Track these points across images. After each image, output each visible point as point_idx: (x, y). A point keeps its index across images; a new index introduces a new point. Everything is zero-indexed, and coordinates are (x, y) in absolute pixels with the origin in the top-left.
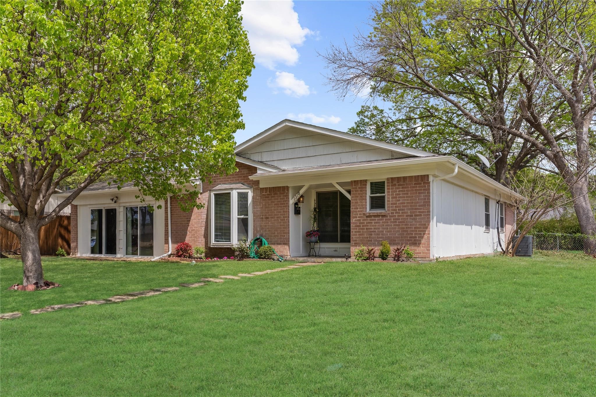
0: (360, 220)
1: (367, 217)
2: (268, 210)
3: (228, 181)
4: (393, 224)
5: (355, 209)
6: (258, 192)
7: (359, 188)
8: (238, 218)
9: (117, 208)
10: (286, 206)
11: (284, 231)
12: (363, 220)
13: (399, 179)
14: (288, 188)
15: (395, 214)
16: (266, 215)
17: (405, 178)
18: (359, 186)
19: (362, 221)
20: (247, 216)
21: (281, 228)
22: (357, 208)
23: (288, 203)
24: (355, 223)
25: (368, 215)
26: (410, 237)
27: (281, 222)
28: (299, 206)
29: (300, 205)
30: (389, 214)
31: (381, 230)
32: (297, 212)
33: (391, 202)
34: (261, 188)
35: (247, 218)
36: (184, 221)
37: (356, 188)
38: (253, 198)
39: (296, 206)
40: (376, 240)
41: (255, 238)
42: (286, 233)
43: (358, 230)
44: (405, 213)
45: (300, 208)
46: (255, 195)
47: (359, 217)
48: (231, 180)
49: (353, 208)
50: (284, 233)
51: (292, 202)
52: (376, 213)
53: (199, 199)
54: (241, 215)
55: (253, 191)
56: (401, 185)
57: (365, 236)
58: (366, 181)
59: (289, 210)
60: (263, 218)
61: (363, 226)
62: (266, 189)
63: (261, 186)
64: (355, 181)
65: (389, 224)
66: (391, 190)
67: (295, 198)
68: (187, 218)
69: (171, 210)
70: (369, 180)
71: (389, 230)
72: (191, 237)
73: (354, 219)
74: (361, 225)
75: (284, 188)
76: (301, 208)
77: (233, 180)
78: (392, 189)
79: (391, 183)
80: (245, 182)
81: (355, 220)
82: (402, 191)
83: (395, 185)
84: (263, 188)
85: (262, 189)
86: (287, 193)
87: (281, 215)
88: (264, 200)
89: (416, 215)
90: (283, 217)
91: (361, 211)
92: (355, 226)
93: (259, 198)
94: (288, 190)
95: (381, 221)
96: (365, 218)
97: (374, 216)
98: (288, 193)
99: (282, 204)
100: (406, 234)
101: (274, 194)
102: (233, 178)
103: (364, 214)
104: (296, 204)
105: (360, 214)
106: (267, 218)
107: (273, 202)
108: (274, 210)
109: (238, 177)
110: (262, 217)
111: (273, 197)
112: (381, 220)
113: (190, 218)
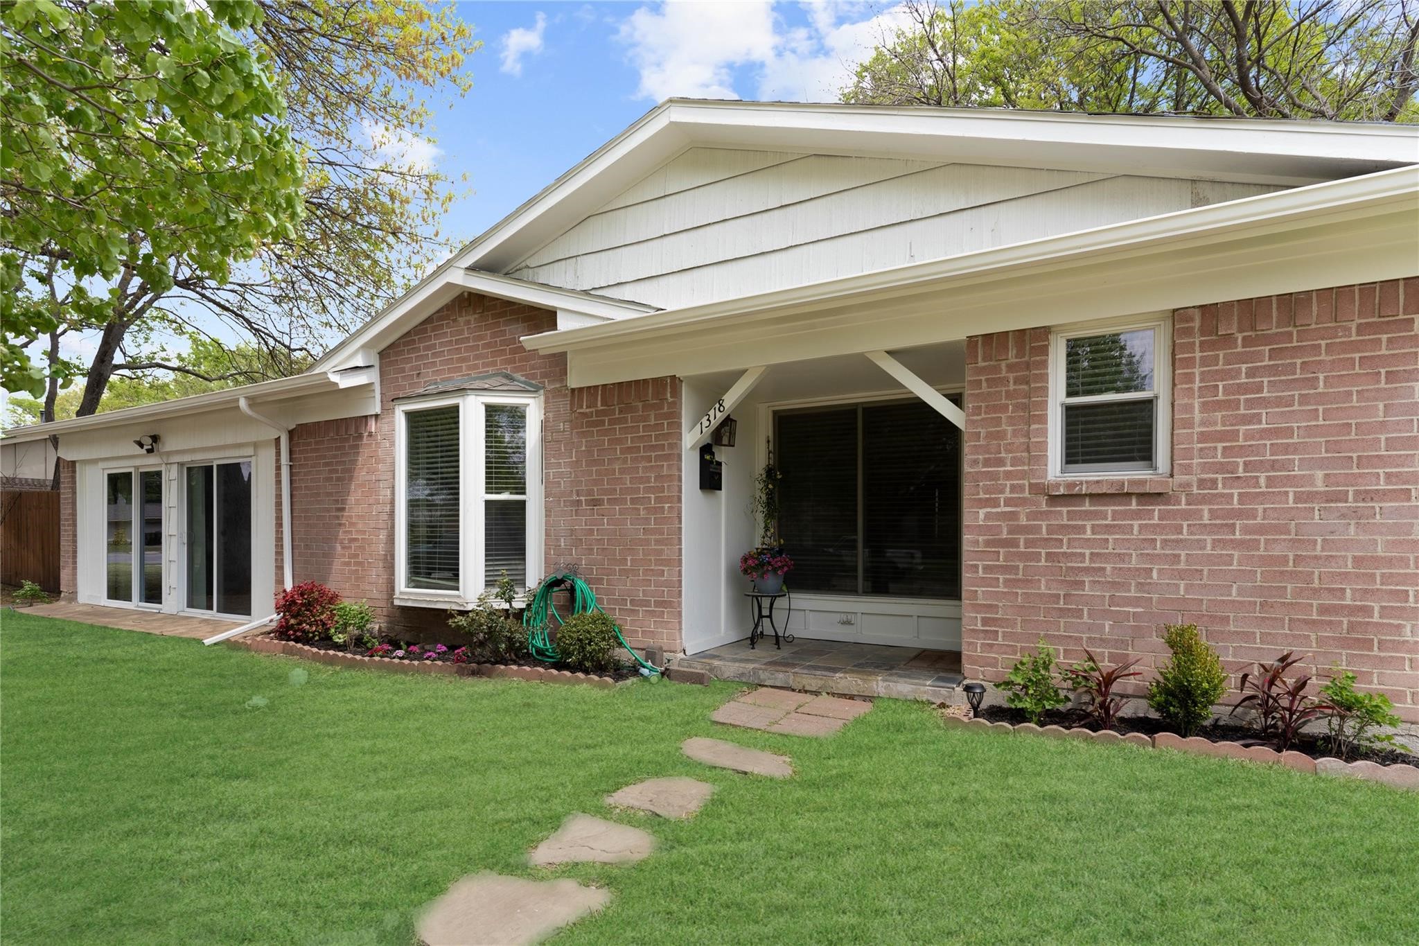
0: (1013, 516)
1: (1054, 499)
2: (598, 472)
3: (459, 369)
4: (1209, 539)
5: (987, 463)
6: (564, 405)
7: (1011, 368)
8: (488, 503)
9: (163, 469)
10: (667, 457)
11: (660, 552)
12: (1033, 516)
13: (1251, 309)
14: (675, 381)
15: (1220, 489)
16: (590, 492)
17: (1291, 304)
18: (1012, 360)
19: (1023, 521)
20: (524, 493)
21: (647, 542)
22: (1001, 462)
23: (677, 445)
24: (988, 529)
25: (1062, 491)
26: (1323, 610)
27: (647, 520)
28: (717, 458)
29: (722, 455)
30: (1189, 485)
31: (1134, 563)
32: (710, 480)
33: (1198, 429)
34: (573, 390)
35: (524, 502)
36: (328, 510)
37: (996, 369)
38: (545, 426)
39: (708, 457)
40: (1106, 614)
41: (552, 576)
42: (668, 562)
43: (1001, 562)
44: (1291, 481)
45: (719, 464)
46: (551, 415)
47: (1008, 502)
48: (469, 368)
49: (976, 462)
50: (661, 562)
51: (691, 438)
52: (1112, 483)
53: (370, 434)
54: (499, 491)
55: (546, 402)
56: (1267, 340)
57: (1043, 589)
58: (1043, 333)
59: (680, 470)
60: (579, 502)
61: (1029, 543)
62: (592, 390)
63: (574, 381)
64: (988, 337)
65: (1185, 535)
66: (1197, 371)
67: (706, 423)
68: (337, 501)
69: (292, 474)
70: (1061, 328)
71: (1182, 566)
72: (348, 564)
73: (982, 513)
74: (1022, 538)
75: (659, 383)
76: (724, 466)
77: (475, 367)
78: (1205, 362)
79: (1203, 332)
80: (517, 369)
81: (988, 516)
82: (1272, 370)
83: (1228, 340)
84: (581, 389)
85: (577, 393)
86: (674, 403)
87: (648, 490)
88: (583, 434)
89: (1363, 496)
90: (658, 500)
91: (1023, 475)
92: (988, 543)
93: (567, 426)
94: (676, 392)
95: (1136, 524)
96: (1044, 507)
97: (1091, 496)
98: (676, 405)
99: (653, 448)
100: (1299, 593)
101: (621, 412)
102: (477, 357)
103: (1038, 489)
104: (706, 450)
105: (1014, 488)
106: (595, 503)
107: (619, 441)
108: (622, 471)
109: (494, 354)
110: (575, 497)
111: (619, 421)
112: (1137, 515)
113: (344, 502)
